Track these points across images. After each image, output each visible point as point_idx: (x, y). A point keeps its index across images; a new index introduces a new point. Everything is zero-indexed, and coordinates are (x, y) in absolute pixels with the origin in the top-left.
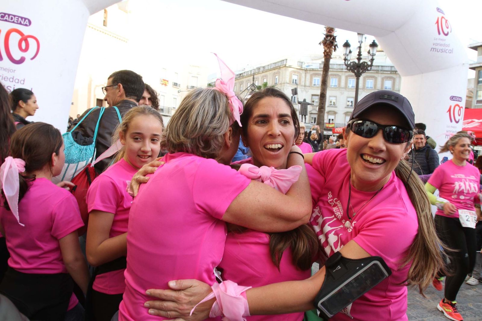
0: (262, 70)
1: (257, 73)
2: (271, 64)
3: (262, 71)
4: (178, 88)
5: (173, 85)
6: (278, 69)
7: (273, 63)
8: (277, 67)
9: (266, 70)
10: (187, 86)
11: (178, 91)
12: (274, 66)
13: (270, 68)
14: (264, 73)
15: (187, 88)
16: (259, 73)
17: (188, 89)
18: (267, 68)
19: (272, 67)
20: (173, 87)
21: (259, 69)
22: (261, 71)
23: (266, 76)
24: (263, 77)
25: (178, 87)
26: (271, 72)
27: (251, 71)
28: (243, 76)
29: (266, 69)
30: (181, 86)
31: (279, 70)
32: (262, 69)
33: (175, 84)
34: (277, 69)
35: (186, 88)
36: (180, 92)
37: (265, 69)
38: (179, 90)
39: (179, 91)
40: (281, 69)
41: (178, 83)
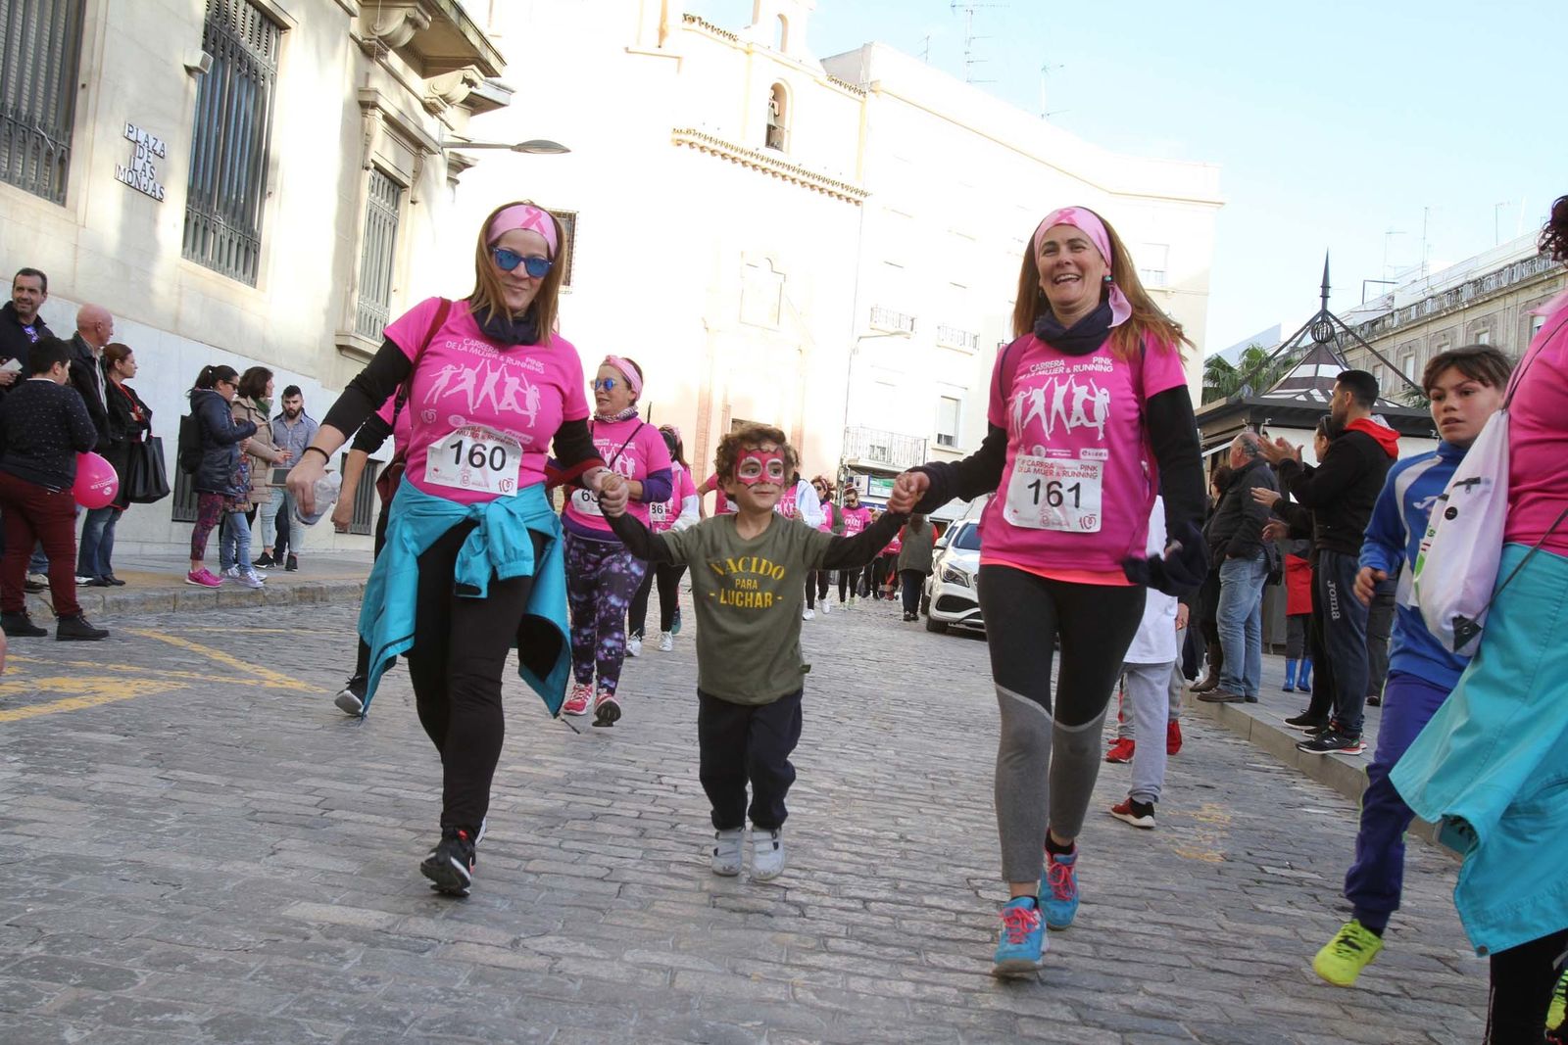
0: (1472, 296)
1: (1446, 310)
2: (1510, 266)
3: (1468, 302)
6: (1546, 284)
7: (1522, 262)
8: (1541, 274)
9: (1488, 294)
12: (1527, 275)
13: (1505, 285)
14: (1481, 308)
16: (1453, 311)
18: (1492, 285)
19: (1516, 280)
21: (1458, 292)
22: (1464, 300)
23: (1489, 322)
24: (1476, 327)
26: (1510, 300)
27: (1420, 304)
28: (1384, 328)
29: (1487, 289)
31: (1550, 288)
32: (1468, 293)
34: (1541, 287)
37: (1482, 289)
40: (1561, 281)
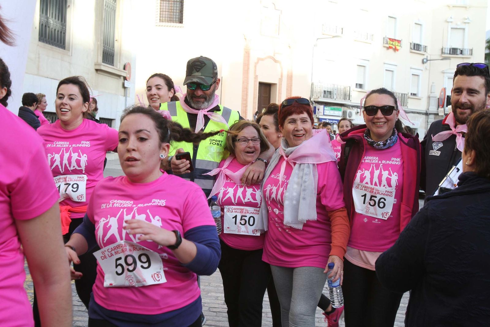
4: (424, 55)
5: (411, 48)
10: (442, 49)
11: (423, 60)
15: (442, 53)
17: (443, 55)
20: (411, 52)
25: (422, 52)
30: (428, 50)
33: (416, 47)
35: (440, 52)
36: (426, 63)
38: (425, 57)
39: (425, 60)
41: (423, 44)
